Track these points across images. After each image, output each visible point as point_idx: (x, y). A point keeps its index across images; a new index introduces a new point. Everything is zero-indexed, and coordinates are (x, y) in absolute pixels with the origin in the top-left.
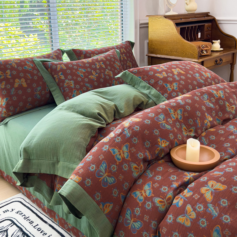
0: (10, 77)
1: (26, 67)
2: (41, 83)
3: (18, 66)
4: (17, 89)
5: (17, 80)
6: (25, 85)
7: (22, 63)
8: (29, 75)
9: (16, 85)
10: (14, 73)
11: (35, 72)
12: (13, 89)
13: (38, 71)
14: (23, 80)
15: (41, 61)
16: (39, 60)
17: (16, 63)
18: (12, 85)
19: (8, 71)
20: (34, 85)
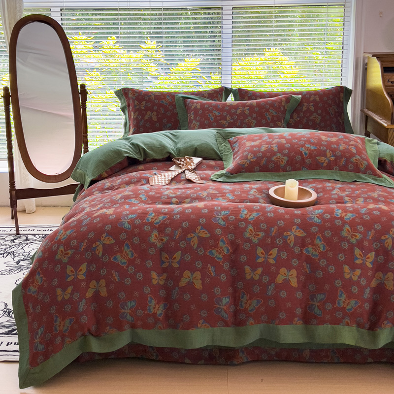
0: (143, 108)
1: (164, 101)
2: (173, 120)
3: (155, 99)
4: (146, 121)
5: (149, 113)
6: (155, 118)
7: (161, 96)
8: (162, 110)
9: (146, 117)
10: (149, 105)
11: (171, 108)
12: (143, 121)
13: (175, 107)
14: (155, 113)
15: (183, 97)
16: (180, 95)
17: (156, 96)
18: (143, 116)
19: (144, 103)
20: (165, 121)
